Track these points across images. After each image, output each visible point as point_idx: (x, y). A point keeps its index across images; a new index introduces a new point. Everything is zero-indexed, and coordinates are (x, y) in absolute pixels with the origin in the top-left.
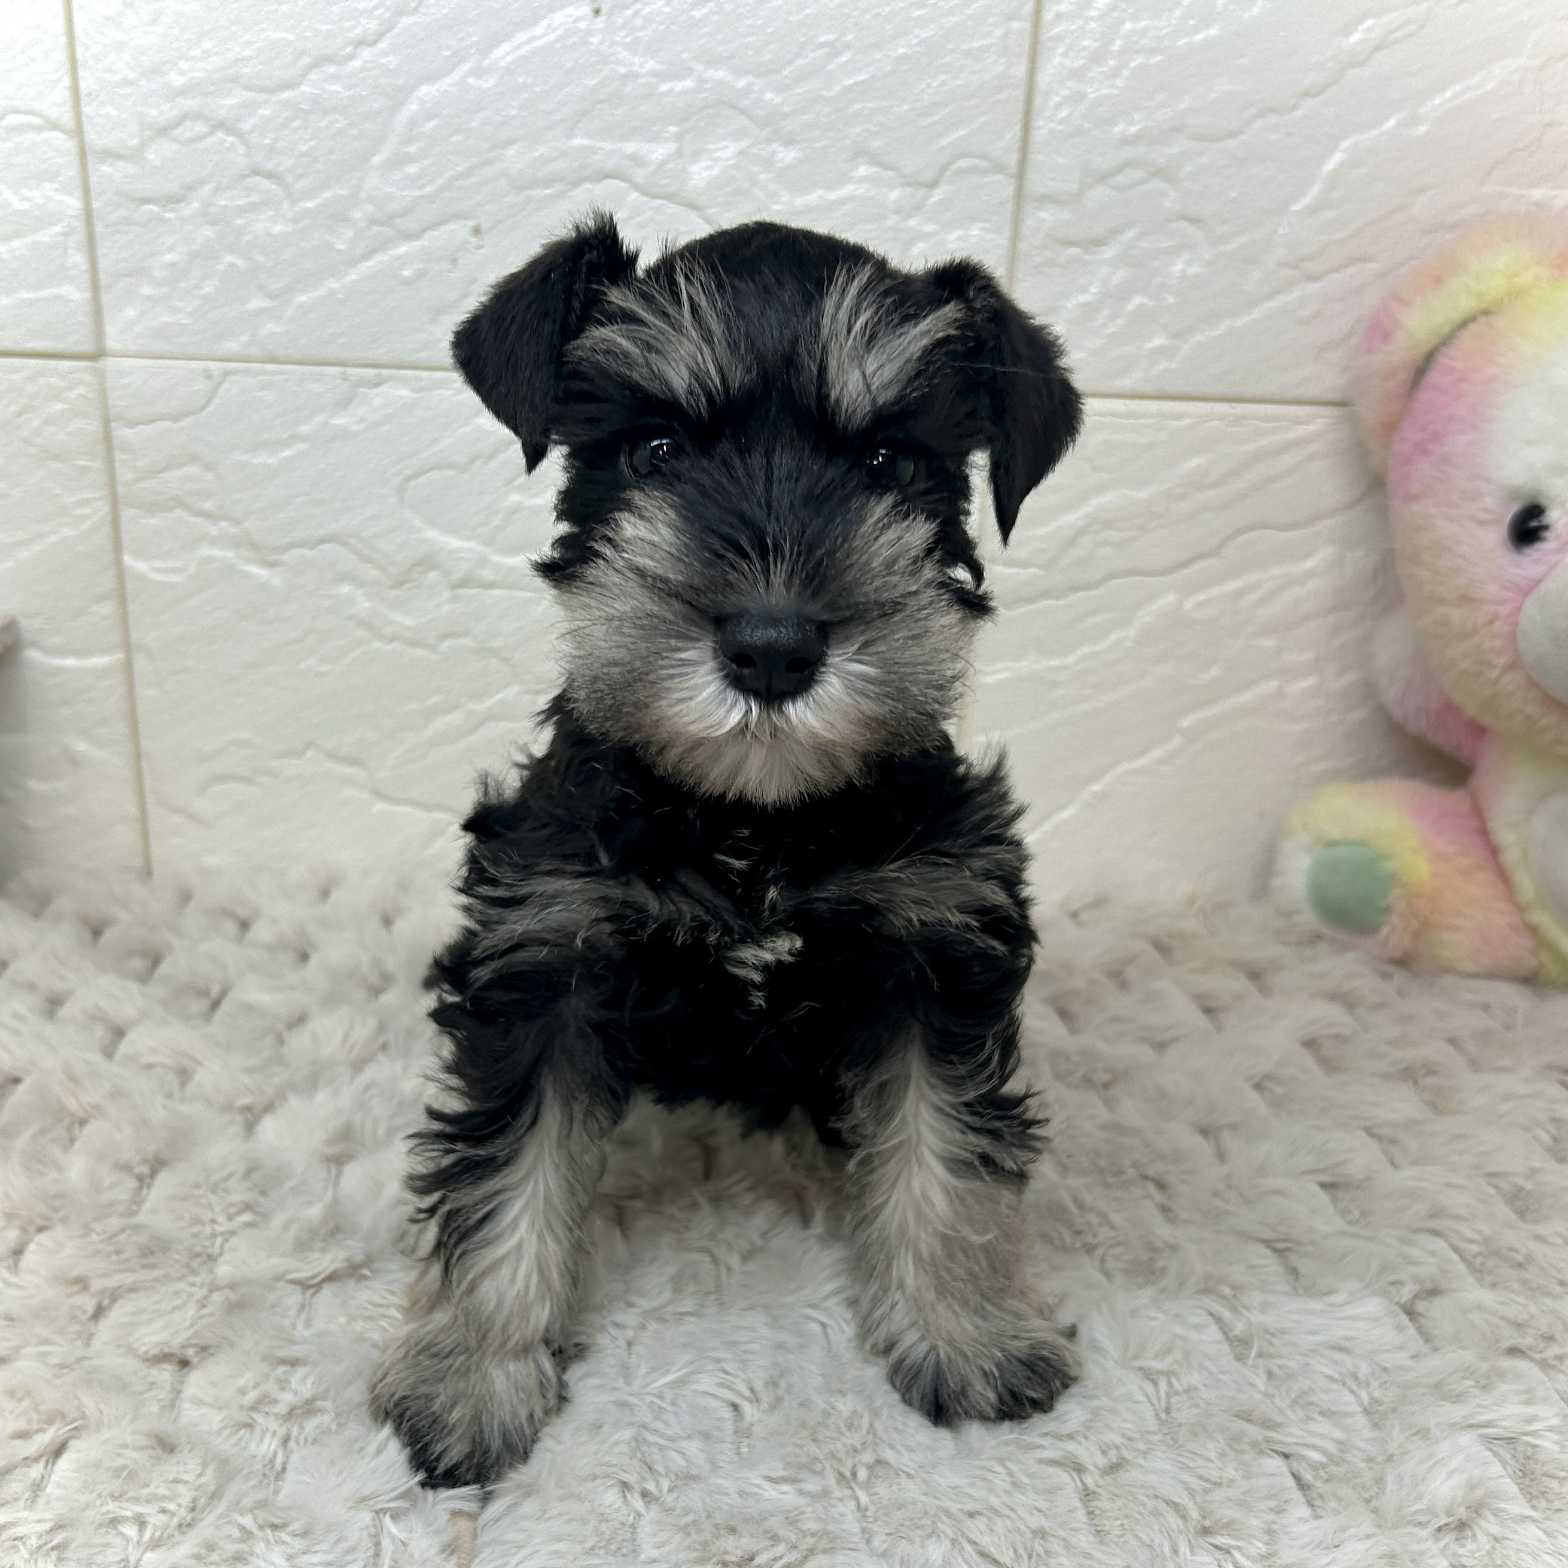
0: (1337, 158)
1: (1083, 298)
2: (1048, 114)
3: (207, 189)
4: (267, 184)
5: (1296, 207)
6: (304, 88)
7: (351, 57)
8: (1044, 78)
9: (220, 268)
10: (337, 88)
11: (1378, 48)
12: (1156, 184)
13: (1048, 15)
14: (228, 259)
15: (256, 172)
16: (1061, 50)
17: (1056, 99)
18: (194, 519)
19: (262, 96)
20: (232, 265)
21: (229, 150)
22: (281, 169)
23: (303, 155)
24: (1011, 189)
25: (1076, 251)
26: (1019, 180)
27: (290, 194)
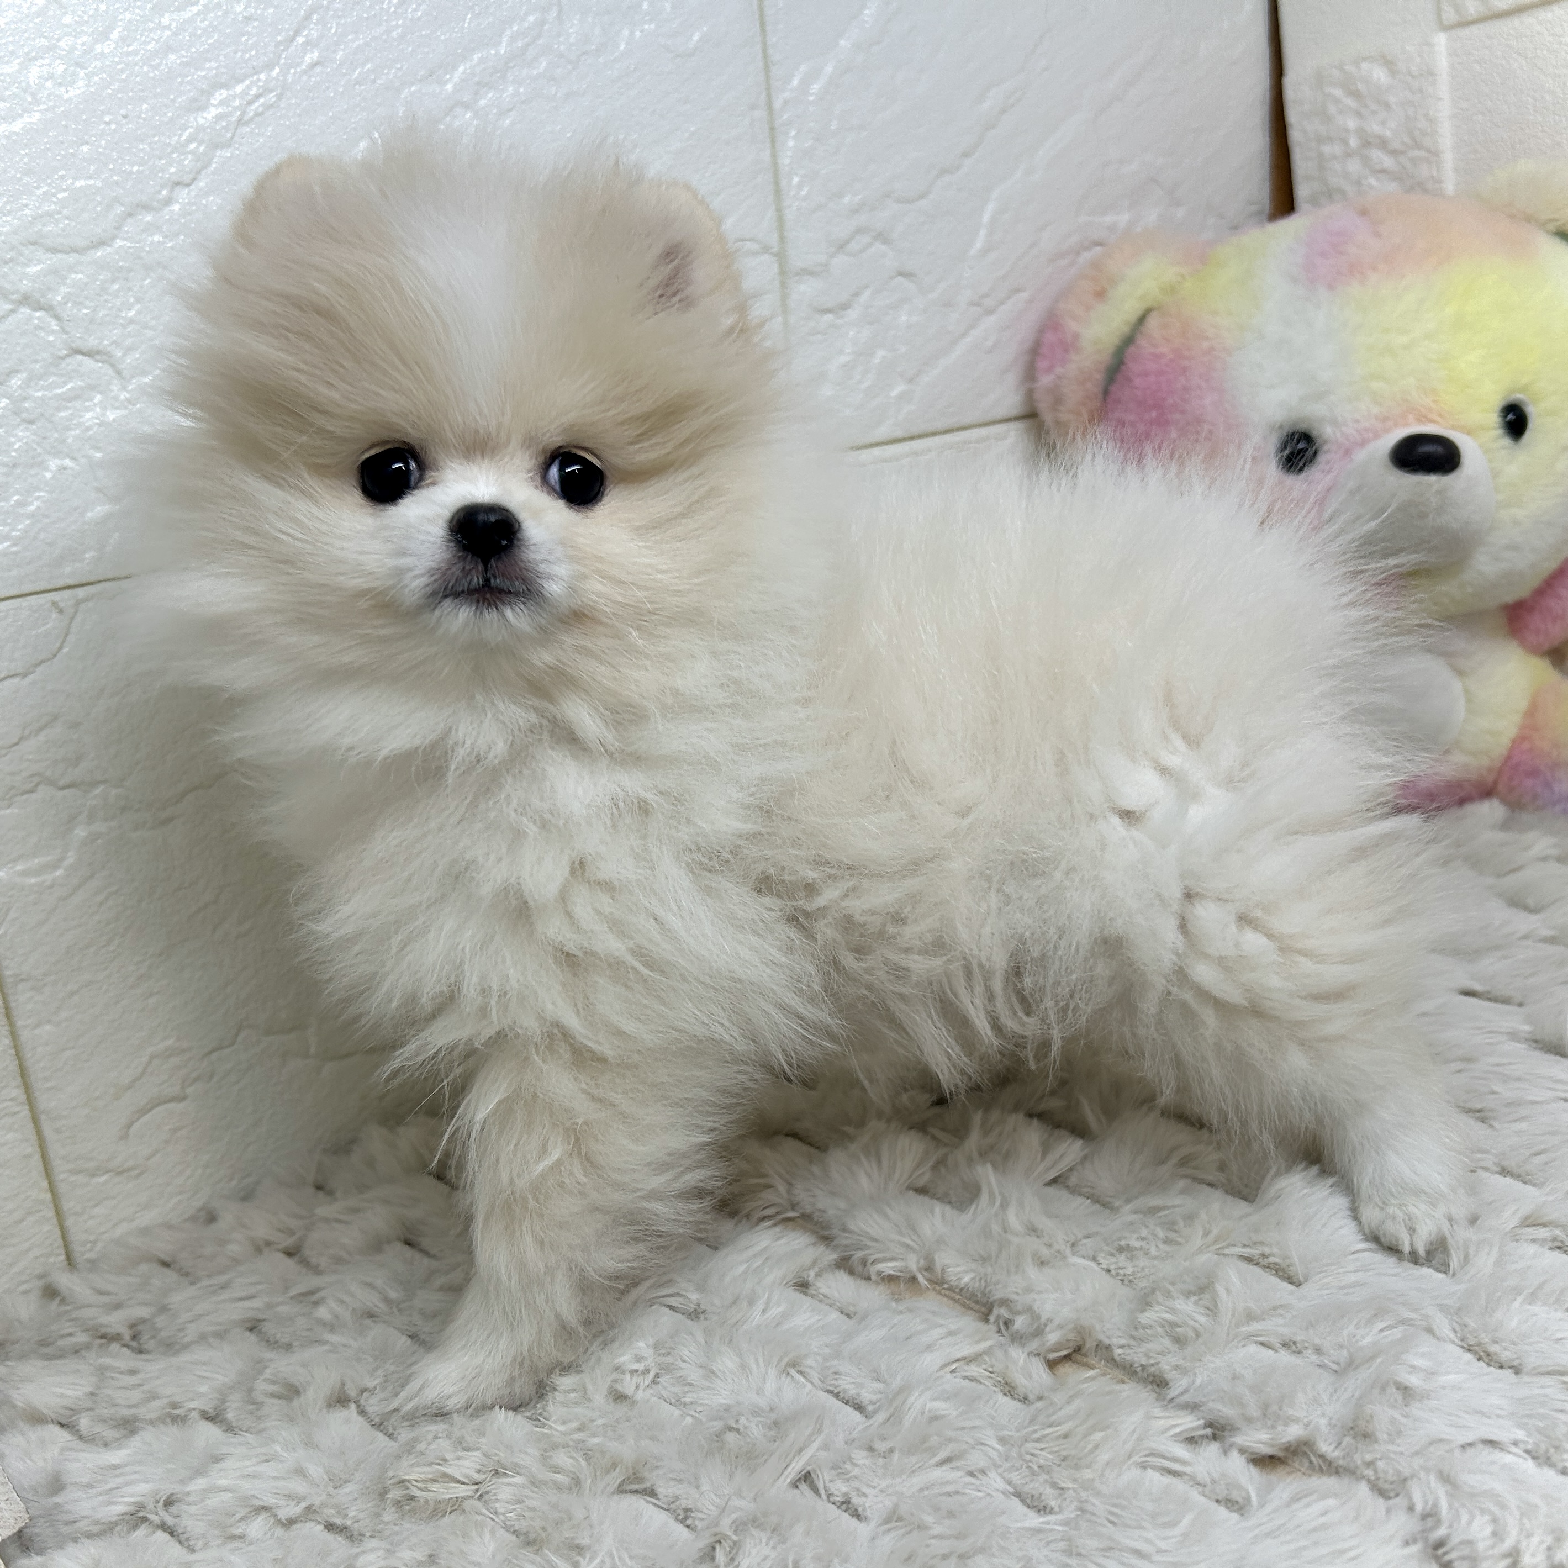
0: (990, 208)
1: (843, 359)
2: (792, 193)
3: (16, 382)
4: (88, 363)
5: (973, 252)
6: (119, 243)
7: (168, 201)
8: (785, 160)
9: (48, 475)
10: (157, 238)
11: (1004, 111)
12: (879, 247)
13: (777, 104)
14: (53, 464)
15: (79, 352)
16: (793, 133)
17: (796, 180)
19: (72, 258)
20: (61, 469)
21: (38, 327)
22: (106, 342)
23: (131, 321)
24: (775, 268)
25: (830, 317)
26: (781, 257)
27: (119, 373)
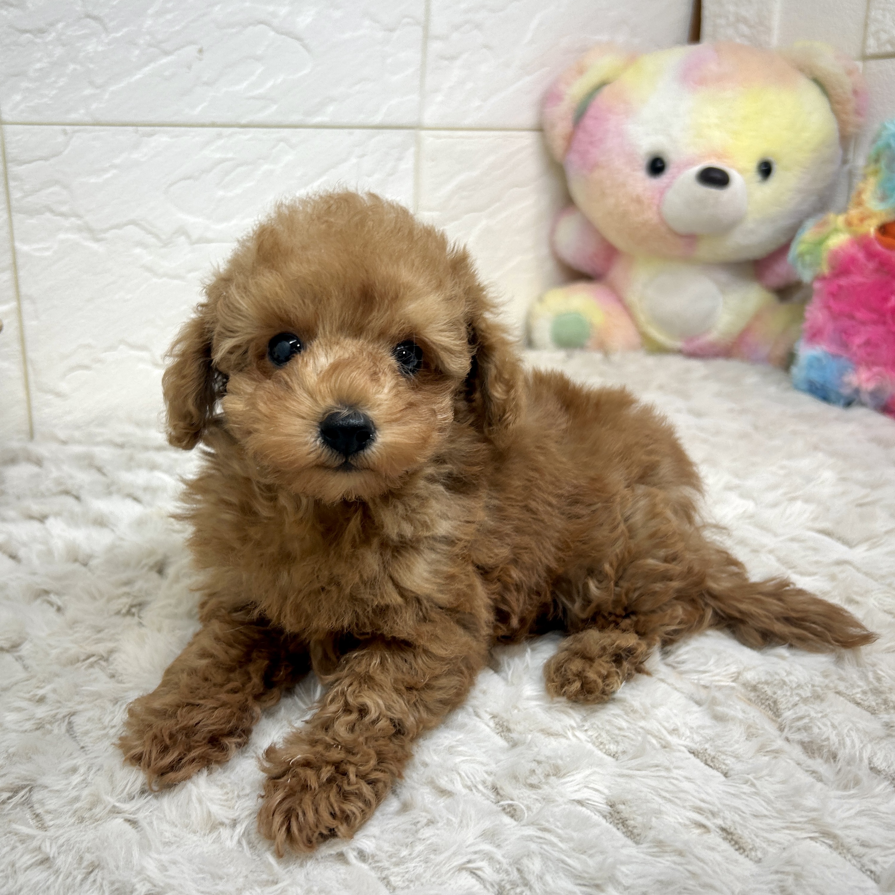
0: (535, 22)
1: (450, 84)
3: (60, 25)
4: (93, 23)
5: (523, 42)
9: (68, 71)
12: (476, 32)
14: (72, 67)
18: (55, 218)
20: (75, 70)
21: (73, 3)
22: (102, 15)
24: (422, 33)
25: (446, 62)
26: (426, 28)
27: (106, 29)
